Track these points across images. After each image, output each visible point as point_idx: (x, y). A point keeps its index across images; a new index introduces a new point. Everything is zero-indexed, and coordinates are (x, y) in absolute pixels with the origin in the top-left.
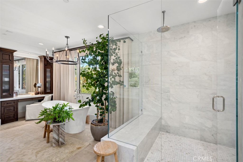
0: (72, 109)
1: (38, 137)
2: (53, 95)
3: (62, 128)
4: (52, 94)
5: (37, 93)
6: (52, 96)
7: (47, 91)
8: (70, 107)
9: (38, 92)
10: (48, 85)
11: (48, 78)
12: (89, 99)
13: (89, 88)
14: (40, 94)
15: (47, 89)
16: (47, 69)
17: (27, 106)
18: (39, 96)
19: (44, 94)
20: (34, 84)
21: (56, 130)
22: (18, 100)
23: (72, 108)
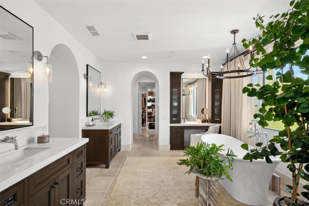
0: (233, 157)
1: (191, 181)
2: (222, 125)
3: (213, 184)
4: (220, 124)
5: (204, 121)
6: (220, 127)
7: (216, 119)
8: (229, 152)
9: (205, 119)
10: (216, 111)
11: (217, 102)
12: (263, 146)
13: (266, 121)
14: (207, 122)
15: (215, 117)
16: (215, 89)
17: (191, 135)
18: (206, 124)
19: (212, 123)
20: (202, 109)
21: (204, 183)
22: (184, 126)
23: (235, 154)
